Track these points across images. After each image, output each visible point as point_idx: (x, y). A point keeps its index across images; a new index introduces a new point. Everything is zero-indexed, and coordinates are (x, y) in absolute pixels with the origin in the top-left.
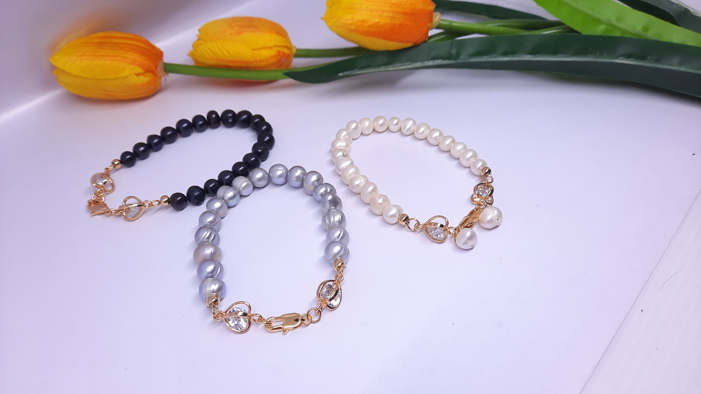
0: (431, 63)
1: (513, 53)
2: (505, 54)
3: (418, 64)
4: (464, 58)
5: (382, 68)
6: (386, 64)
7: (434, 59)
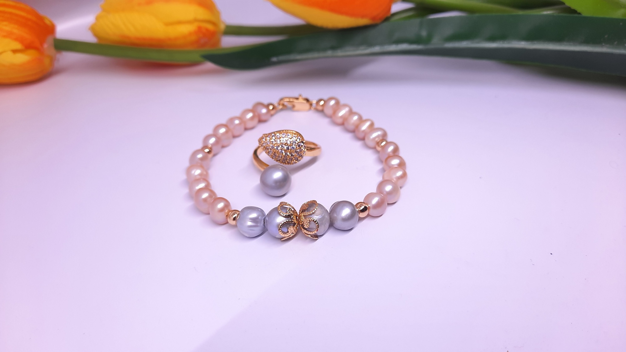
0: (393, 48)
1: (503, 37)
2: (492, 39)
3: (377, 49)
4: (436, 43)
5: (329, 53)
6: (333, 48)
7: (398, 42)
